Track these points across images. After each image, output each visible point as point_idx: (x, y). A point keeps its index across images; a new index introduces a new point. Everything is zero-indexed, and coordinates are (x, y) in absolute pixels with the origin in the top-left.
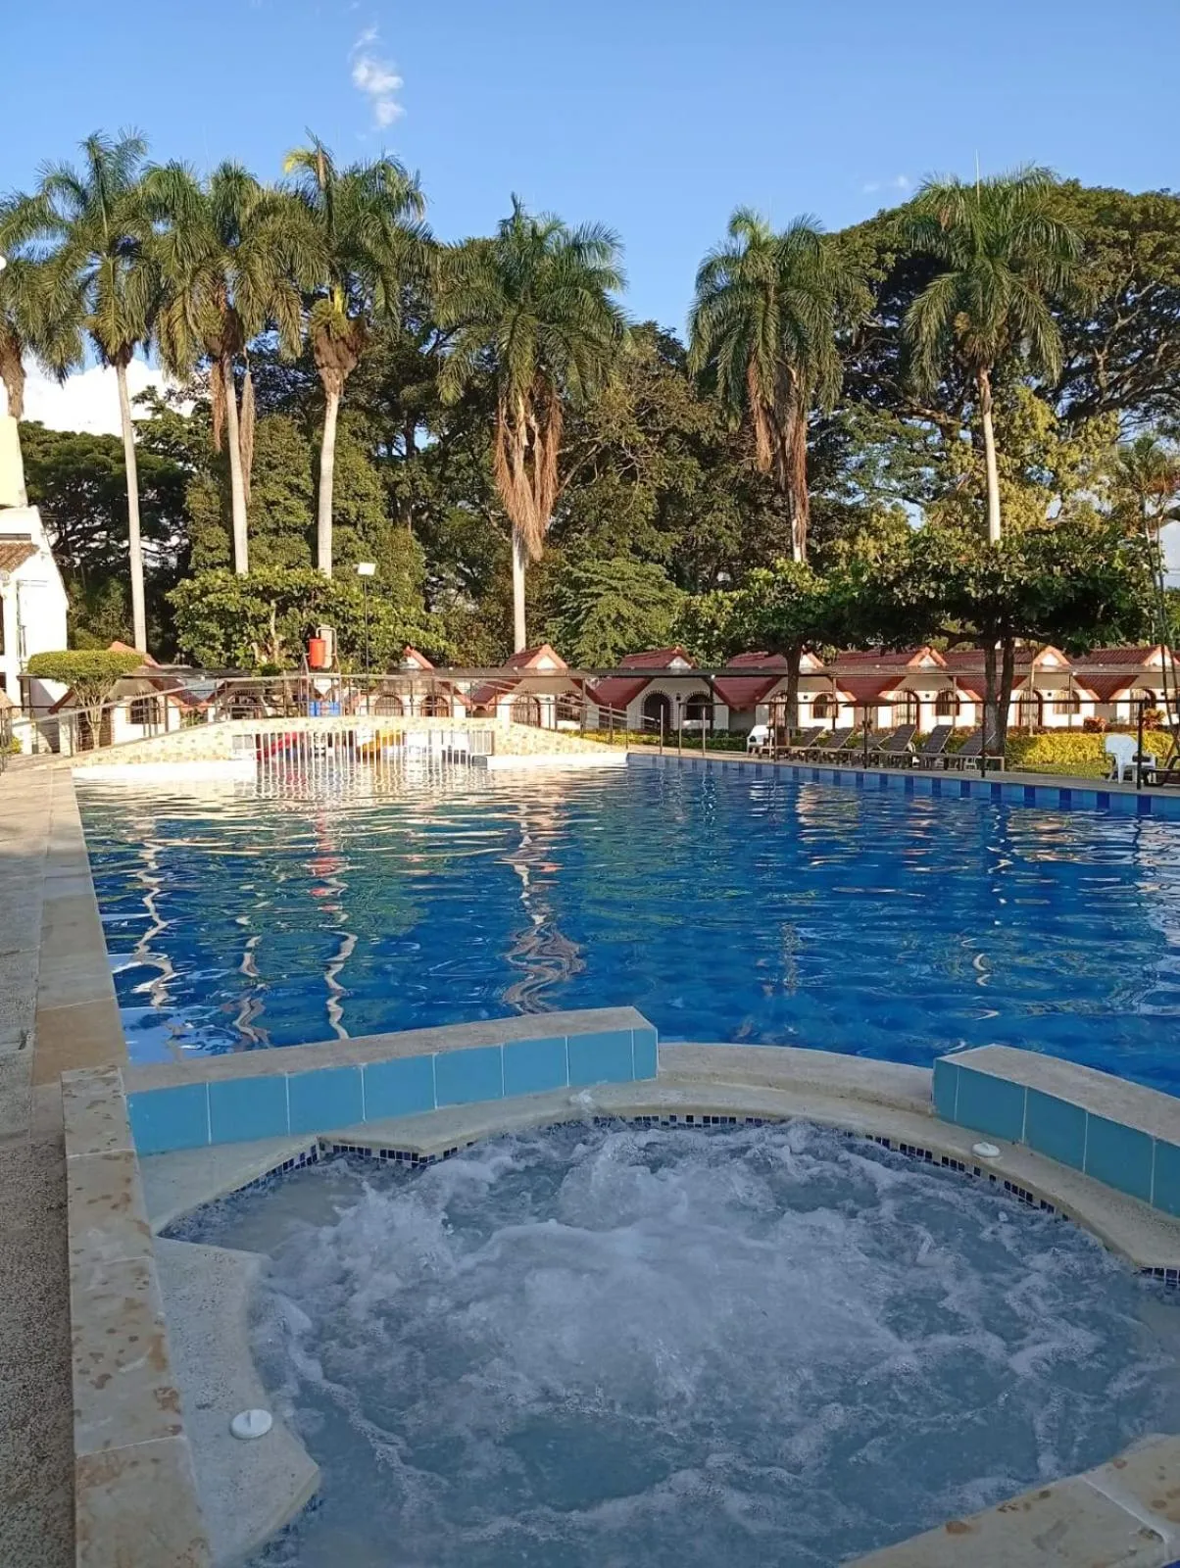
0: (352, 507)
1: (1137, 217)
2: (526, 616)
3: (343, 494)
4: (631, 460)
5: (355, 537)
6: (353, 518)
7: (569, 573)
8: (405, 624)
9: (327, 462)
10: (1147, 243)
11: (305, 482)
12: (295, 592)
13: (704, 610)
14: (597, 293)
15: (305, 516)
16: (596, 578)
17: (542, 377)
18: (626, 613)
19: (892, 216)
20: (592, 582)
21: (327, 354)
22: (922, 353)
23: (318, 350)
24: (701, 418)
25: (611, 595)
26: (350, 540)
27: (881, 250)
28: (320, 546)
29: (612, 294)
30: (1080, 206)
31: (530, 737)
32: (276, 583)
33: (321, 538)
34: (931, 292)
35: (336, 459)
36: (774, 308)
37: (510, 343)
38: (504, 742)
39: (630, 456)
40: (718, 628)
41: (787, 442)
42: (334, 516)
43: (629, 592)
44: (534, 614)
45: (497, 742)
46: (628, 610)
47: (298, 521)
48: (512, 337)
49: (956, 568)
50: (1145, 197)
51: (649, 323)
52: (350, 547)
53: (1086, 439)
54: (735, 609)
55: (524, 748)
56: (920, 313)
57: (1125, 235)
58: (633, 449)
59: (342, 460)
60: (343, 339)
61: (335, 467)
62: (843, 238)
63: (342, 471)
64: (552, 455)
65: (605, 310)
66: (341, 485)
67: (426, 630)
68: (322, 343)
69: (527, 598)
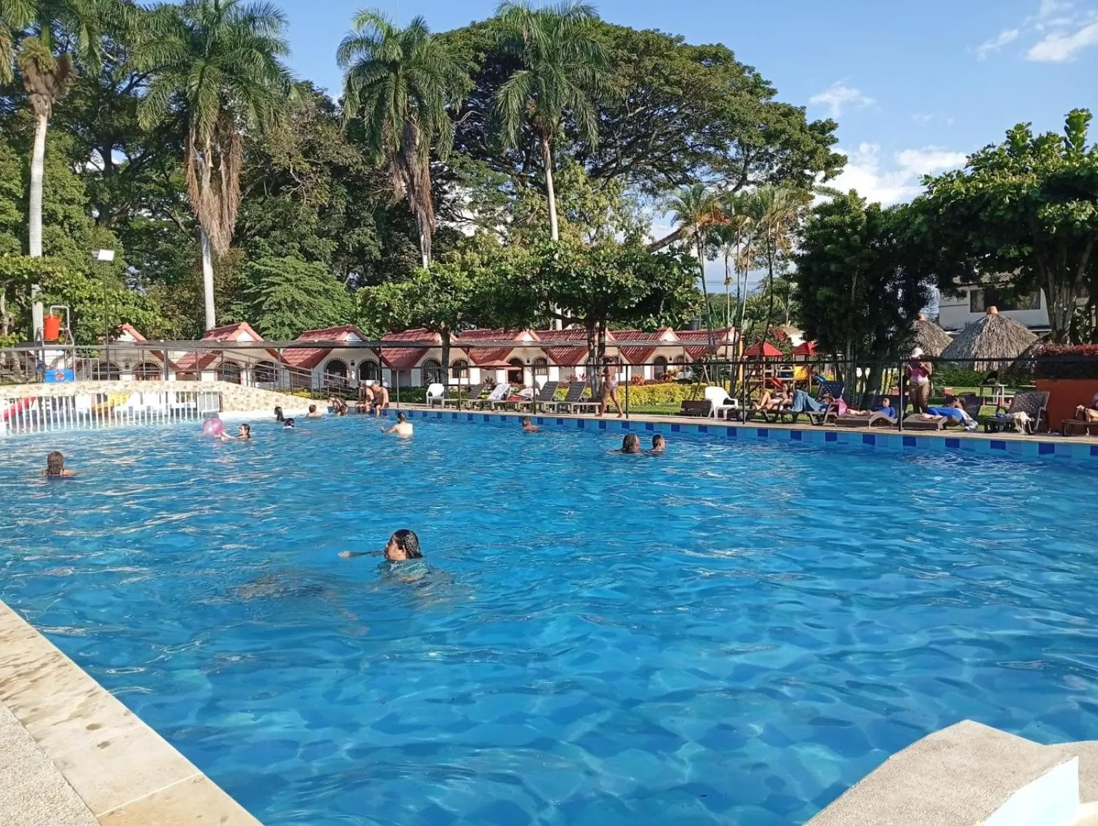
0: (60, 210)
1: (642, 46)
2: (215, 300)
3: (51, 198)
4: (299, 184)
5: (62, 233)
6: (60, 218)
7: (252, 267)
8: (124, 304)
9: (37, 171)
10: (648, 63)
11: (15, 186)
12: (26, 276)
13: (381, 296)
14: (267, 56)
15: (17, 216)
16: (275, 271)
17: (226, 115)
18: (299, 298)
19: (482, 26)
20: (269, 274)
21: (36, 82)
22: (507, 124)
23: (27, 79)
24: (350, 155)
25: (286, 285)
26: (58, 236)
27: (478, 48)
28: (31, 240)
29: (279, 58)
30: (604, 35)
31: (253, 396)
32: (6, 268)
33: (32, 233)
34: (513, 82)
35: (45, 169)
36: (403, 82)
37: (200, 87)
38: (231, 400)
39: (297, 180)
40: (393, 311)
41: (415, 179)
42: (43, 216)
43: (300, 283)
44: (220, 299)
45: (224, 400)
46: (302, 297)
47: (10, 219)
48: (201, 82)
49: (575, 272)
50: (646, 32)
51: (307, 82)
52: (58, 242)
53: (609, 192)
54: (405, 297)
55: (248, 405)
56: (507, 95)
57: (635, 57)
58: (300, 175)
59: (49, 170)
60: (51, 72)
61: (44, 176)
62: (448, 38)
63: (51, 180)
64: (235, 176)
65: (272, 69)
66: (50, 190)
67: (143, 308)
68: (31, 72)
69: (215, 286)
